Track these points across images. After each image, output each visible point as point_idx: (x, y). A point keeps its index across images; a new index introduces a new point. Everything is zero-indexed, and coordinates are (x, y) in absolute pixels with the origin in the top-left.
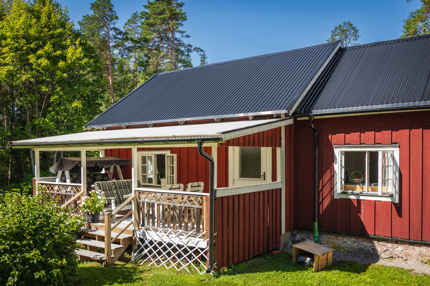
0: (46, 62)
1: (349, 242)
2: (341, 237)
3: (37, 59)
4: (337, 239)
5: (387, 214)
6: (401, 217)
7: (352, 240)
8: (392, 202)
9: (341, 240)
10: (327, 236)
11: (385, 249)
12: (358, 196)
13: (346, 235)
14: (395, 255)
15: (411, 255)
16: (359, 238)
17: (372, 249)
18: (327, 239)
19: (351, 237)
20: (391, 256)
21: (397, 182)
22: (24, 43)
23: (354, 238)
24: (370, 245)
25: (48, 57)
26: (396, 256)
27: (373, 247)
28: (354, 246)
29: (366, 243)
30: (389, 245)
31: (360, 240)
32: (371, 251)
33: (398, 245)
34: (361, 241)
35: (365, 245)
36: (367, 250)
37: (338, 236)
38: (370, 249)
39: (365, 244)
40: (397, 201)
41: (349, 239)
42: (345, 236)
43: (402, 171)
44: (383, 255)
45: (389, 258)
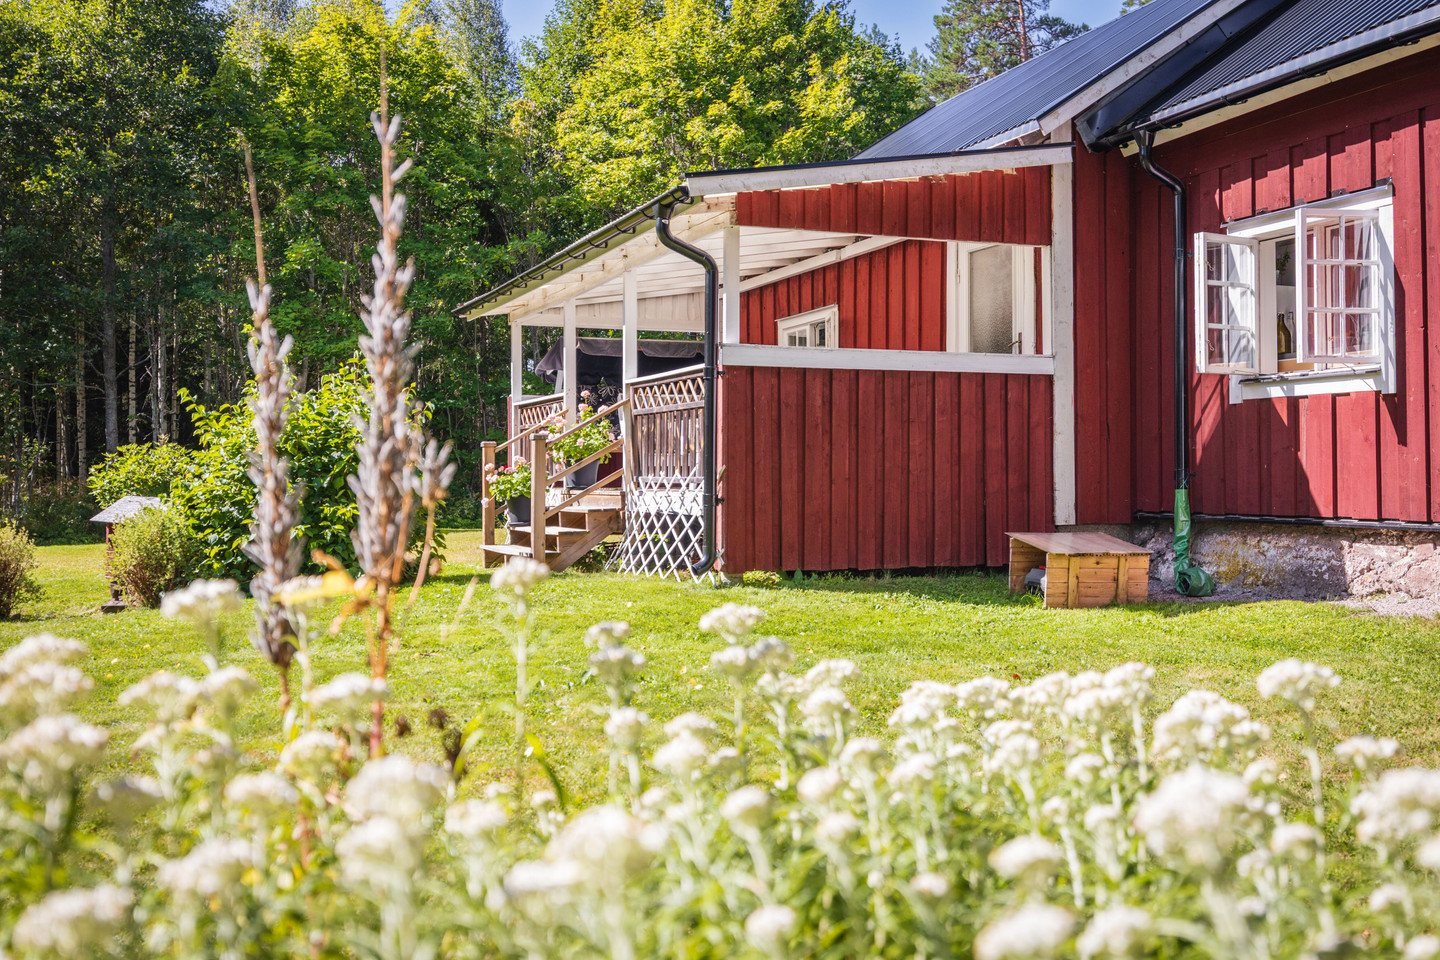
0: (733, 131)
1: (1272, 552)
2: (1255, 536)
3: (709, 129)
4: (1245, 543)
5: (1366, 439)
6: (1405, 444)
7: (1281, 544)
8: (1378, 393)
9: (1255, 547)
10: (1219, 539)
11: (1365, 564)
12: (1290, 385)
13: (1271, 528)
14: (1391, 582)
15: (1434, 576)
16: (1301, 536)
17: (1331, 569)
18: (1218, 548)
19: (1280, 536)
20: (1377, 586)
21: (1390, 320)
22: (678, 87)
23: (1288, 535)
24: (1326, 554)
25: (741, 116)
26: (1391, 585)
27: (1333, 561)
28: (1284, 562)
29: (1317, 550)
30: (1381, 551)
31: (1301, 540)
32: (1326, 577)
33: (1405, 550)
34: (1304, 545)
35: (1311, 558)
36: (1317, 572)
37: (1249, 533)
38: (1324, 568)
39: (1312, 554)
40: (1392, 389)
41: (1274, 542)
42: (1267, 533)
43: (1403, 277)
44: (1356, 588)
45: (1371, 594)
